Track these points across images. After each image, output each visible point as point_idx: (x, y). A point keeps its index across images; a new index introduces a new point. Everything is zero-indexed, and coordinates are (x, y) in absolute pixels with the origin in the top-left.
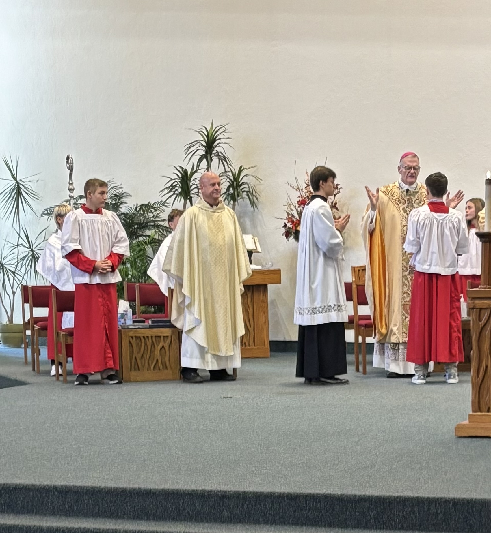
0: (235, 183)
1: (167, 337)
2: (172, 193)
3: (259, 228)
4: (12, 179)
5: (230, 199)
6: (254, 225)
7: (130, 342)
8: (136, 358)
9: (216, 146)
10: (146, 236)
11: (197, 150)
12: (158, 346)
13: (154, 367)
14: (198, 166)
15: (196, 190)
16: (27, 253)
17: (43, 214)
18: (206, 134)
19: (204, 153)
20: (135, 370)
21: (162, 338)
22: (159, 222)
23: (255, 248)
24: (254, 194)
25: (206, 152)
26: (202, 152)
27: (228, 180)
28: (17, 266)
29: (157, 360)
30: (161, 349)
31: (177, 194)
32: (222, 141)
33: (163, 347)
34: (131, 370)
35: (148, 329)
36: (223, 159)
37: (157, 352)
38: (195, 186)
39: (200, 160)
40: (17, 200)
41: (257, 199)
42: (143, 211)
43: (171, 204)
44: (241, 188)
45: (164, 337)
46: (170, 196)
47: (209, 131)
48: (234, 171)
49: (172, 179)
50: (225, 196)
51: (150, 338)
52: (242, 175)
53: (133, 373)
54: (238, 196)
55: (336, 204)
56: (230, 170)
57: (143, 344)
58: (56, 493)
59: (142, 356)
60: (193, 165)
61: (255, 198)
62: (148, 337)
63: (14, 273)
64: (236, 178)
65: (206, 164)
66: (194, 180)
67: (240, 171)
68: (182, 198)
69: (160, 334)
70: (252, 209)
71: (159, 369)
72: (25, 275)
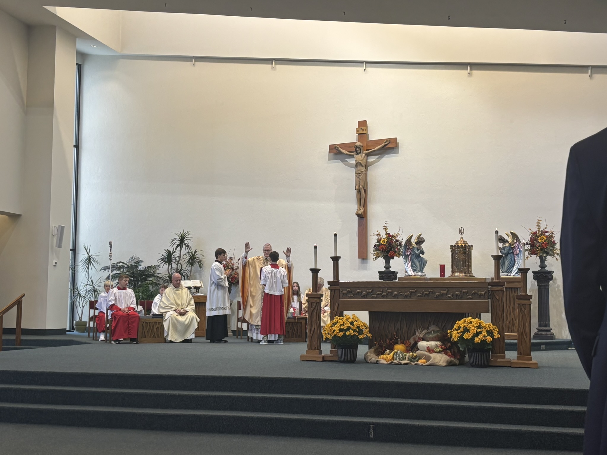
0: (193, 257)
2: (163, 261)
3: (203, 278)
4: (87, 254)
5: (190, 264)
6: (200, 277)
7: (142, 325)
8: (144, 332)
9: (185, 241)
11: (176, 242)
12: (156, 326)
13: (153, 336)
14: (176, 249)
15: (174, 260)
16: (91, 288)
17: (101, 269)
18: (181, 235)
19: (179, 244)
20: (144, 338)
21: (158, 323)
22: (156, 275)
23: (201, 286)
24: (201, 262)
25: (180, 243)
26: (178, 243)
27: (189, 256)
28: (86, 294)
30: (157, 328)
31: (165, 262)
32: (188, 238)
33: (158, 327)
34: (142, 338)
35: (151, 319)
36: (188, 246)
37: (155, 330)
38: (174, 258)
39: (177, 247)
40: (89, 264)
41: (202, 264)
42: (149, 269)
43: (162, 267)
44: (196, 259)
46: (162, 263)
47: (182, 233)
48: (192, 252)
49: (164, 255)
50: (188, 263)
51: (152, 323)
52: (196, 254)
53: (143, 339)
54: (194, 263)
56: (190, 252)
57: (148, 326)
59: (148, 331)
60: (174, 249)
62: (151, 322)
63: (84, 297)
64: (193, 255)
65: (180, 248)
66: (174, 255)
67: (195, 252)
68: (168, 264)
69: (157, 321)
70: (200, 269)
71: (155, 338)
72: (89, 298)
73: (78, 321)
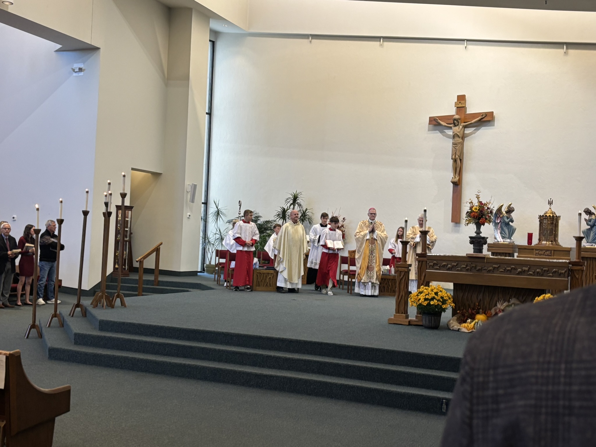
0: (304, 215)
1: (272, 273)
4: (216, 208)
5: (301, 221)
7: (257, 275)
8: (259, 281)
9: (297, 200)
10: (266, 233)
11: (290, 201)
12: (268, 277)
13: (266, 285)
14: (290, 207)
15: (288, 216)
16: (219, 237)
17: (227, 223)
18: (294, 195)
19: (292, 202)
20: (258, 286)
24: (311, 219)
25: (293, 202)
26: (291, 202)
27: (301, 213)
28: (215, 242)
29: (267, 283)
30: (269, 278)
32: (300, 198)
35: (265, 270)
36: (300, 205)
37: (268, 280)
38: (288, 215)
39: (290, 205)
40: (217, 216)
41: (312, 221)
42: (266, 223)
44: (306, 216)
45: (271, 273)
46: (278, 218)
48: (303, 210)
49: (279, 212)
51: (265, 274)
52: (307, 212)
53: (257, 287)
54: (305, 220)
55: (343, 225)
57: (262, 276)
58: (223, 335)
59: (261, 281)
60: (288, 207)
62: (264, 273)
63: (213, 244)
64: (304, 213)
67: (306, 210)
68: (282, 219)
70: (310, 225)
71: (268, 286)
73: (208, 264)
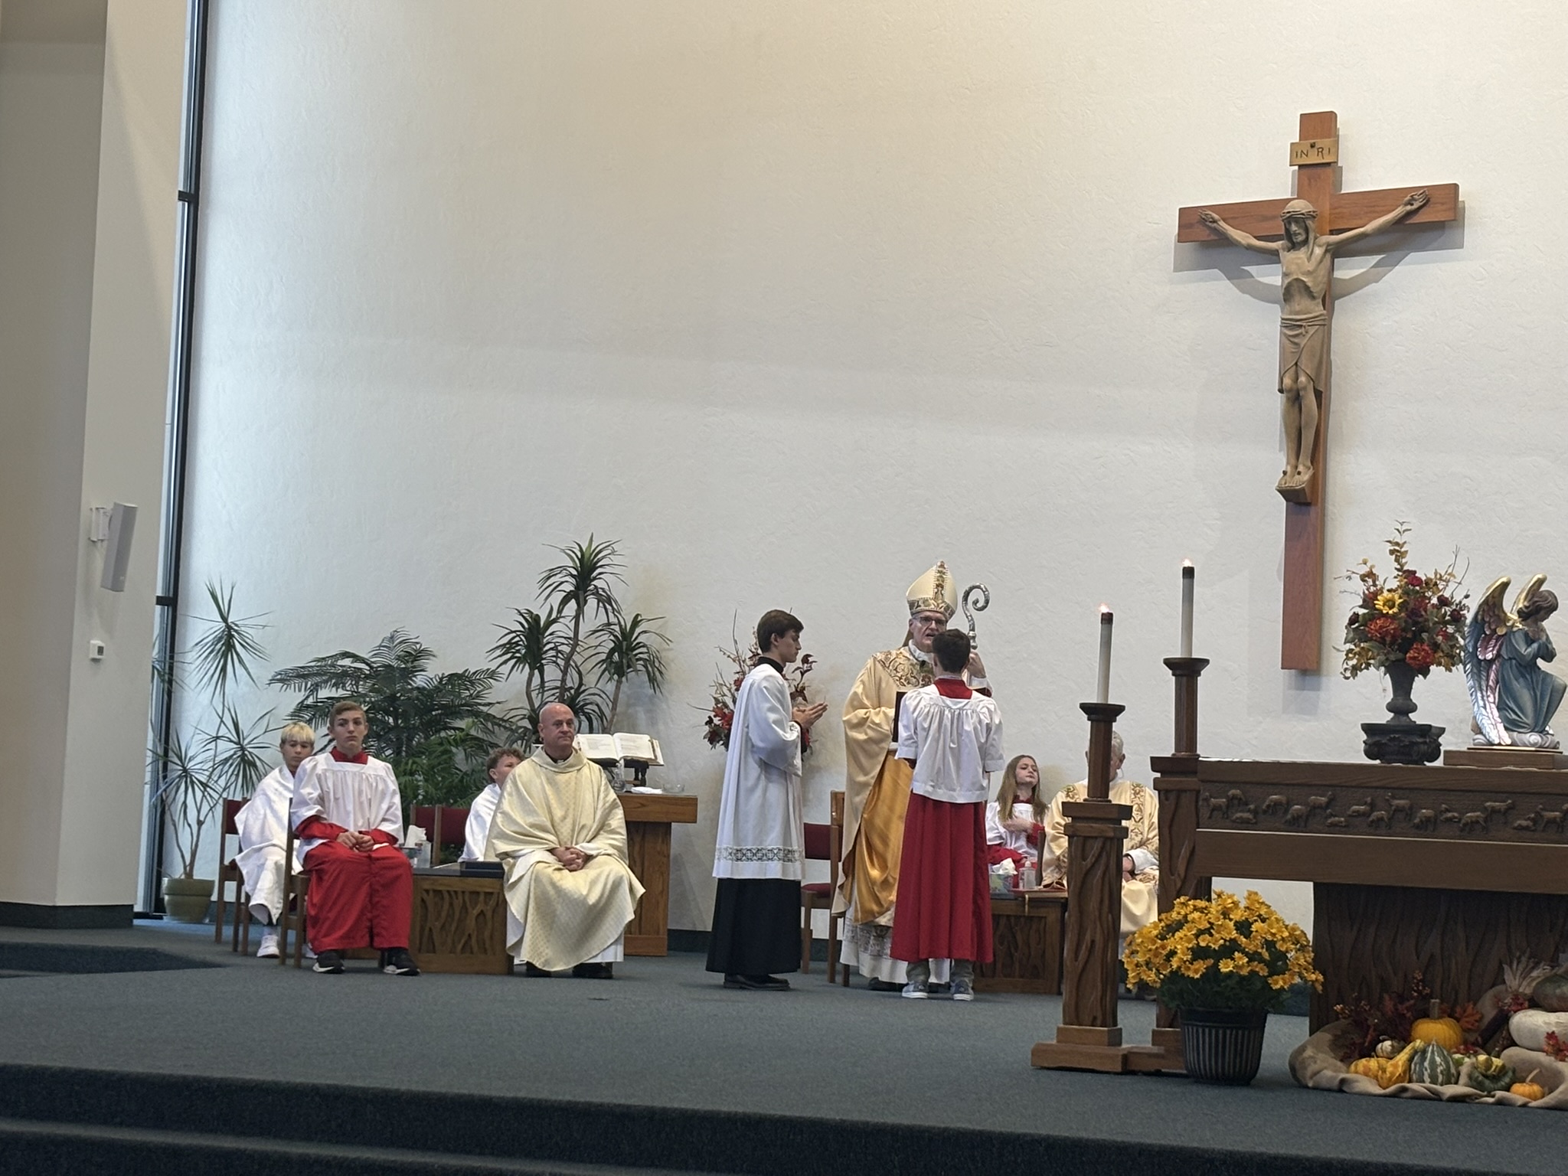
0: (625, 643)
1: (492, 893)
2: (509, 655)
3: (661, 727)
4: (220, 620)
5: (613, 671)
6: (652, 721)
7: (423, 900)
8: (431, 930)
9: (595, 578)
10: (455, 729)
11: (562, 583)
12: (473, 909)
13: (463, 947)
14: (560, 611)
15: (553, 653)
16: (232, 752)
17: (273, 681)
18: (580, 556)
19: (573, 589)
20: (428, 952)
21: (482, 898)
22: (481, 707)
23: (653, 758)
24: (657, 664)
25: (577, 587)
26: (568, 588)
27: (612, 638)
28: (212, 773)
29: (469, 935)
30: (479, 915)
31: (519, 658)
32: (607, 569)
33: (482, 911)
34: (420, 950)
35: (457, 878)
36: (605, 600)
37: (471, 923)
38: (552, 645)
39: (564, 602)
40: (225, 656)
41: (661, 673)
42: (453, 686)
43: (505, 677)
44: (634, 653)
45: (486, 893)
46: (505, 662)
47: (584, 549)
48: (623, 623)
49: (512, 632)
50: (605, 666)
51: (460, 895)
52: (638, 631)
54: (629, 667)
56: (616, 621)
57: (446, 906)
59: (443, 927)
60: (552, 608)
61: (657, 673)
62: (456, 892)
63: (205, 785)
64: (627, 635)
65: (576, 607)
66: (551, 634)
67: (636, 623)
68: (527, 666)
69: (479, 889)
70: (652, 690)
71: (472, 952)
72: (224, 790)
73: (177, 877)
